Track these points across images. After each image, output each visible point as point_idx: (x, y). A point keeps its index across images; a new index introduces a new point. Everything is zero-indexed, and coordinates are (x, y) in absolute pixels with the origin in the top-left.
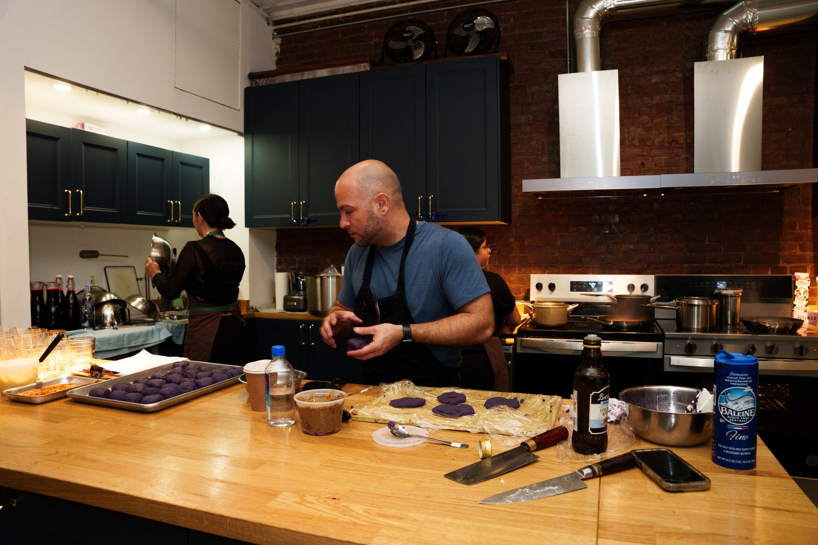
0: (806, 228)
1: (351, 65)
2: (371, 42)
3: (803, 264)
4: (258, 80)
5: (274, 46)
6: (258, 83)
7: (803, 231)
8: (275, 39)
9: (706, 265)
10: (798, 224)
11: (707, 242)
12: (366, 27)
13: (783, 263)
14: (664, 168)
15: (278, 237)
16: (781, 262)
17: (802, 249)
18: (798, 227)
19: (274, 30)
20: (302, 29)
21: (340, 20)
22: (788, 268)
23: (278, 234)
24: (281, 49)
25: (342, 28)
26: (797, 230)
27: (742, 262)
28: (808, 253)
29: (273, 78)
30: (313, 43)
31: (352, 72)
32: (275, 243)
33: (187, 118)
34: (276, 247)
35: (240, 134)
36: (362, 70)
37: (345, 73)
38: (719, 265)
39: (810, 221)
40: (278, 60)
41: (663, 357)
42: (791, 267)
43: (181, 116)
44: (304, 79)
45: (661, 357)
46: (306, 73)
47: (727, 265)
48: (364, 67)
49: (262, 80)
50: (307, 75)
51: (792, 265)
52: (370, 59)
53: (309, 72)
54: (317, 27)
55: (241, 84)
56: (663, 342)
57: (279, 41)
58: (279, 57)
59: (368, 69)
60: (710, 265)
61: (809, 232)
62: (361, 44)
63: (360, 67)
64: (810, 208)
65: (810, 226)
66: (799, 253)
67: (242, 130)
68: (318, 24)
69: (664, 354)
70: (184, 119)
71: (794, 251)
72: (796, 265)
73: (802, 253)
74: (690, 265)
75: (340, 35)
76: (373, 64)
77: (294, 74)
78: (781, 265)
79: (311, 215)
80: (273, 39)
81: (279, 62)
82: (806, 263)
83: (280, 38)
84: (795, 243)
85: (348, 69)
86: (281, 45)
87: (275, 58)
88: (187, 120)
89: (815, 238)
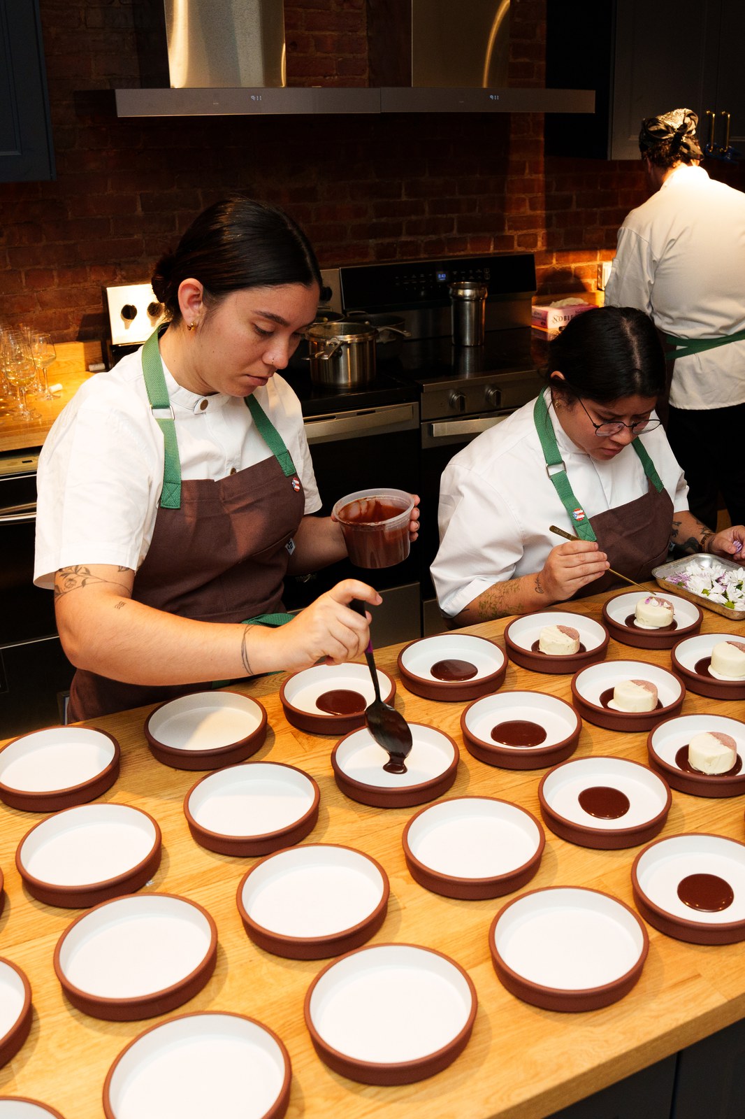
0: (537, 172)
3: (532, 231)
7: (534, 176)
9: (404, 238)
10: (527, 165)
11: (404, 198)
13: (509, 229)
14: (330, 55)
16: (506, 228)
17: (533, 208)
18: (527, 171)
22: (516, 238)
26: (527, 176)
27: (455, 232)
28: (539, 212)
38: (422, 238)
39: (541, 158)
41: (420, 425)
42: (519, 236)
45: (418, 427)
47: (433, 237)
51: (520, 233)
56: (418, 399)
60: (409, 239)
61: (541, 176)
64: (542, 139)
65: (542, 169)
66: (529, 212)
69: (421, 421)
71: (522, 210)
72: (525, 232)
73: (532, 213)
74: (380, 242)
78: (508, 233)
82: (536, 228)
84: (523, 196)
89: (548, 187)
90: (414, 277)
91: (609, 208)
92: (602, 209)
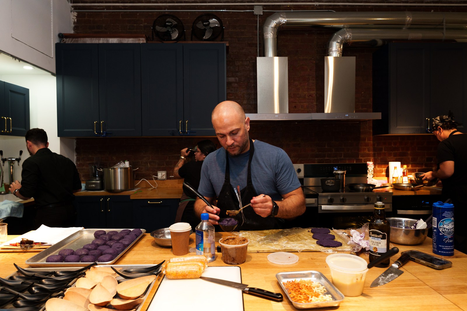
0: (370, 140)
1: (133, 38)
2: (142, 25)
3: (369, 158)
4: (65, 39)
5: (73, 17)
6: (65, 41)
7: (369, 142)
8: (72, 13)
9: (326, 158)
10: (367, 138)
11: (326, 147)
12: (138, 14)
13: (361, 157)
14: (305, 109)
15: (77, 143)
16: (360, 156)
17: (369, 151)
18: (367, 140)
19: (72, 6)
20: (93, 9)
21: (120, 7)
22: (363, 159)
23: (77, 141)
24: (77, 20)
25: (122, 13)
26: (366, 141)
27: (342, 157)
28: (371, 152)
29: (77, 39)
30: (101, 20)
31: (134, 42)
32: (75, 147)
33: (20, 60)
34: (75, 150)
35: (53, 74)
36: (141, 42)
37: (129, 43)
38: (332, 158)
39: (372, 137)
40: (75, 27)
41: (318, 206)
42: (364, 159)
43: (16, 58)
44: (100, 43)
45: (317, 206)
46: (102, 39)
47: (336, 158)
48: (142, 41)
49: (68, 39)
50: (102, 41)
51: (364, 158)
52: (145, 36)
53: (104, 39)
54: (103, 9)
55: (53, 40)
56: (317, 198)
57: (76, 14)
58: (75, 25)
59: (145, 42)
60: (328, 158)
61: (372, 142)
62: (135, 25)
63: (140, 40)
64: (371, 131)
65: (372, 139)
66: (367, 152)
67: (54, 71)
68: (104, 7)
69: (318, 204)
70: (17, 60)
71: (365, 151)
72: (366, 158)
73: (369, 152)
74: (319, 159)
75: (121, 17)
76: (147, 39)
77: (93, 39)
78: (360, 158)
79: (107, 130)
80: (71, 12)
81: (75, 28)
82: (370, 157)
83: (76, 12)
84: (365, 147)
85: (130, 41)
86: (77, 17)
87: (73, 25)
88: (19, 61)
89: (374, 145)
90: (326, 168)
91: (396, 152)
92: (394, 152)
